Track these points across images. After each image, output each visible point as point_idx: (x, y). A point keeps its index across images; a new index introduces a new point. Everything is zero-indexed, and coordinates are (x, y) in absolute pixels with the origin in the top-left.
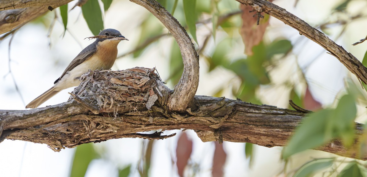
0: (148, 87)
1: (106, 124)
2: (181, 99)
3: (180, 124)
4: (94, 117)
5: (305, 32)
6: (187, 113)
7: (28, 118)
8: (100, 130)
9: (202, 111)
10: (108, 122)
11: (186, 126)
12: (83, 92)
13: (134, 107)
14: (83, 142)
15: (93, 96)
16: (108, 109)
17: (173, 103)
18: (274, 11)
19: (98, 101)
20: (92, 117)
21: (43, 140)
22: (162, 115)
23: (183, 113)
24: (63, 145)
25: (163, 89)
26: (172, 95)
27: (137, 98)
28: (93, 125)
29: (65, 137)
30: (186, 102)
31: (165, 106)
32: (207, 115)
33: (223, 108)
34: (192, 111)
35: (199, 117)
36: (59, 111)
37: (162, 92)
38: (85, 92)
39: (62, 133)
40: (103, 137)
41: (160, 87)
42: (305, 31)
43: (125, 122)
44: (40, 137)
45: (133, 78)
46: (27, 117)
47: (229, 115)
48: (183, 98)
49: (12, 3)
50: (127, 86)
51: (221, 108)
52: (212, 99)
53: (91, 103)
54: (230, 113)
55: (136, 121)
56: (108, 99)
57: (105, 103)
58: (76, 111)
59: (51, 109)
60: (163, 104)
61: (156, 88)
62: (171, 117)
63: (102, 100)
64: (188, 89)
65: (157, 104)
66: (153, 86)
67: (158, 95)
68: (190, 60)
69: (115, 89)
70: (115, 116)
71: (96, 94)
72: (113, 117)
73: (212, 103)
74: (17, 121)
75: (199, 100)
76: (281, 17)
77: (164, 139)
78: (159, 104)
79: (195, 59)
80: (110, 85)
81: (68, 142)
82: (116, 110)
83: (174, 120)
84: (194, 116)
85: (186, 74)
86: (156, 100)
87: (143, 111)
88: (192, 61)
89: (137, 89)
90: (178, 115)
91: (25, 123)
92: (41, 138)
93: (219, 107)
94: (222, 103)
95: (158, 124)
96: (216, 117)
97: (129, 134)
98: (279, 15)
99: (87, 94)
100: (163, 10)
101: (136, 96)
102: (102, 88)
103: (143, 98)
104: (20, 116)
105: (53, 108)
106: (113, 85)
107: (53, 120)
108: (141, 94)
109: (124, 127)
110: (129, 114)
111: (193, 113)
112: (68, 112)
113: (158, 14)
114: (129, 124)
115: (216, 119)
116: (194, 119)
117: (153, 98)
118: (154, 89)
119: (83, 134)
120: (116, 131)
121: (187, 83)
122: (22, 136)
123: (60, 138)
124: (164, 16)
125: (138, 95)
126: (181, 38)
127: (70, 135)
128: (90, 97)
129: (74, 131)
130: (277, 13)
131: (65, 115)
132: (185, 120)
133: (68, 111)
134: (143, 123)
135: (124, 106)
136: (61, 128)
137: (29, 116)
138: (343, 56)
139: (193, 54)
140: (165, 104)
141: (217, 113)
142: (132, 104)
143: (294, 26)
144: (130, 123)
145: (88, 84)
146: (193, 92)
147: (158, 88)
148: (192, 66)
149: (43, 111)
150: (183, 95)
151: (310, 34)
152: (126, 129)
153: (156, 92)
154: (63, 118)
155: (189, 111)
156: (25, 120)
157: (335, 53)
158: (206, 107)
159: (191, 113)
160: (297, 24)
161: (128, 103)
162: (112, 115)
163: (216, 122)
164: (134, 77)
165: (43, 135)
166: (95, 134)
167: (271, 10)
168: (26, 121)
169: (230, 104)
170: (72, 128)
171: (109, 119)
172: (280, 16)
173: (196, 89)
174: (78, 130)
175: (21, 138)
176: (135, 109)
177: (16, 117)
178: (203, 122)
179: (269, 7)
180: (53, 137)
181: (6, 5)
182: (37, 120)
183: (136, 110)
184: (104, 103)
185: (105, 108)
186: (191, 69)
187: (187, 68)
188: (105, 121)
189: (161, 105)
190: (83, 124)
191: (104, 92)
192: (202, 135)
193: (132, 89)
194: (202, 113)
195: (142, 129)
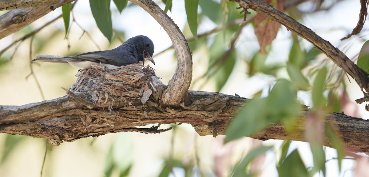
0: (142, 82)
1: (101, 119)
2: (174, 94)
3: (175, 118)
4: (89, 111)
5: (292, 28)
6: (181, 107)
7: (23, 112)
8: (97, 125)
9: (196, 105)
10: (103, 116)
11: (181, 120)
12: (79, 88)
13: (129, 102)
14: (81, 136)
15: (89, 91)
16: (103, 104)
17: (166, 98)
18: (260, 7)
19: (93, 96)
20: (87, 111)
21: (42, 134)
22: (156, 110)
23: (177, 108)
24: (62, 139)
25: (158, 85)
26: (166, 90)
27: (132, 93)
28: (89, 119)
29: (63, 131)
30: (180, 97)
31: (159, 101)
32: (201, 110)
33: (217, 103)
34: (185, 105)
35: (193, 112)
36: (54, 105)
37: (156, 87)
38: (81, 87)
39: (60, 127)
40: (100, 131)
41: (155, 83)
42: (292, 26)
43: (122, 117)
44: (38, 132)
45: (127, 74)
46: (21, 111)
47: (223, 109)
48: (177, 93)
49: (14, 3)
50: (121, 82)
51: (214, 102)
52: (206, 94)
53: (86, 98)
54: (224, 107)
55: (132, 116)
56: (103, 94)
57: (100, 98)
58: (71, 105)
59: (46, 103)
60: (157, 99)
61: (151, 83)
62: (166, 111)
63: (97, 95)
64: (181, 84)
65: (152, 98)
66: (147, 82)
67: (153, 90)
68: (183, 56)
69: (110, 85)
70: (110, 110)
71: (91, 89)
72: (109, 111)
73: (206, 98)
74: (11, 115)
75: (193, 95)
76: (268, 13)
77: (161, 133)
78: (154, 99)
79: (188, 55)
80: (105, 81)
81: (66, 136)
82: (111, 105)
83: (168, 114)
84: (187, 110)
85: (180, 70)
86: (151, 94)
87: (138, 106)
88: (184, 57)
89: (131, 84)
90: (172, 109)
91: (19, 117)
92: (40, 133)
93: (213, 101)
94: (216, 97)
95: (153, 118)
96: (210, 111)
97: (126, 128)
98: (266, 11)
99: (83, 90)
100: (157, 8)
101: (131, 91)
102: (97, 83)
103: (138, 94)
104: (15, 110)
105: (48, 103)
106: (108, 81)
107: (48, 115)
108: (135, 89)
109: (121, 121)
110: (124, 108)
111: (187, 107)
112: (63, 107)
113: (152, 12)
114: (125, 119)
115: (210, 113)
116: (188, 113)
117: (148, 93)
118: (149, 85)
119: (81, 128)
120: (113, 126)
121: (180, 78)
122: (21, 131)
123: (58, 132)
124: (157, 14)
125: (133, 90)
126: (174, 35)
127: (68, 129)
128: (85, 92)
129: (72, 126)
130: (263, 10)
131: (60, 109)
132: (179, 114)
133: (63, 105)
134: (139, 118)
135: (118, 100)
136: (59, 122)
137: (23, 111)
138: (329, 51)
139: (186, 50)
140: (160, 98)
141: (211, 108)
142: (127, 99)
143: (281, 22)
144: (126, 117)
145: (84, 80)
146: (186, 87)
147: (152, 84)
148: (185, 62)
149: (38, 105)
150: (176, 90)
151: (296, 30)
152: (123, 124)
153: (150, 87)
154: (58, 113)
155: (183, 105)
156: (19, 114)
157: (322, 48)
158: (200, 102)
159: (185, 108)
160: (284, 20)
161: (122, 98)
162: (107, 109)
163: (210, 116)
164: (129, 73)
165: (41, 129)
166: (92, 128)
167: (258, 7)
168: (21, 115)
169: (224, 99)
170: (70, 122)
171: (104, 113)
172: (266, 13)
173: (189, 84)
174: (76, 124)
175: (20, 133)
176: (130, 103)
177: (10, 111)
178: (197, 116)
179: (255, 4)
180: (51, 131)
181: (8, 5)
182: (31, 114)
183: (131, 105)
184: (98, 98)
185: (100, 103)
186: (184, 64)
187: (180, 64)
188: (100, 116)
189: (155, 99)
190: (80, 119)
191: (99, 88)
192: (199, 129)
193: (127, 84)
194: (196, 108)
195: (138, 123)
